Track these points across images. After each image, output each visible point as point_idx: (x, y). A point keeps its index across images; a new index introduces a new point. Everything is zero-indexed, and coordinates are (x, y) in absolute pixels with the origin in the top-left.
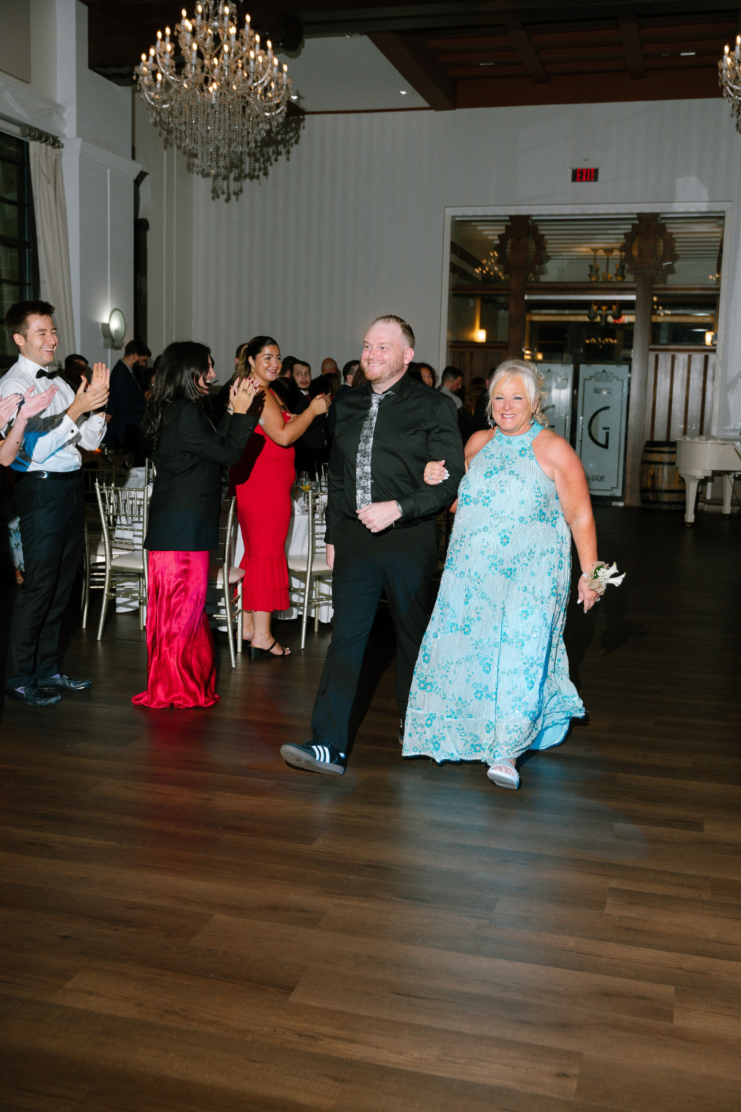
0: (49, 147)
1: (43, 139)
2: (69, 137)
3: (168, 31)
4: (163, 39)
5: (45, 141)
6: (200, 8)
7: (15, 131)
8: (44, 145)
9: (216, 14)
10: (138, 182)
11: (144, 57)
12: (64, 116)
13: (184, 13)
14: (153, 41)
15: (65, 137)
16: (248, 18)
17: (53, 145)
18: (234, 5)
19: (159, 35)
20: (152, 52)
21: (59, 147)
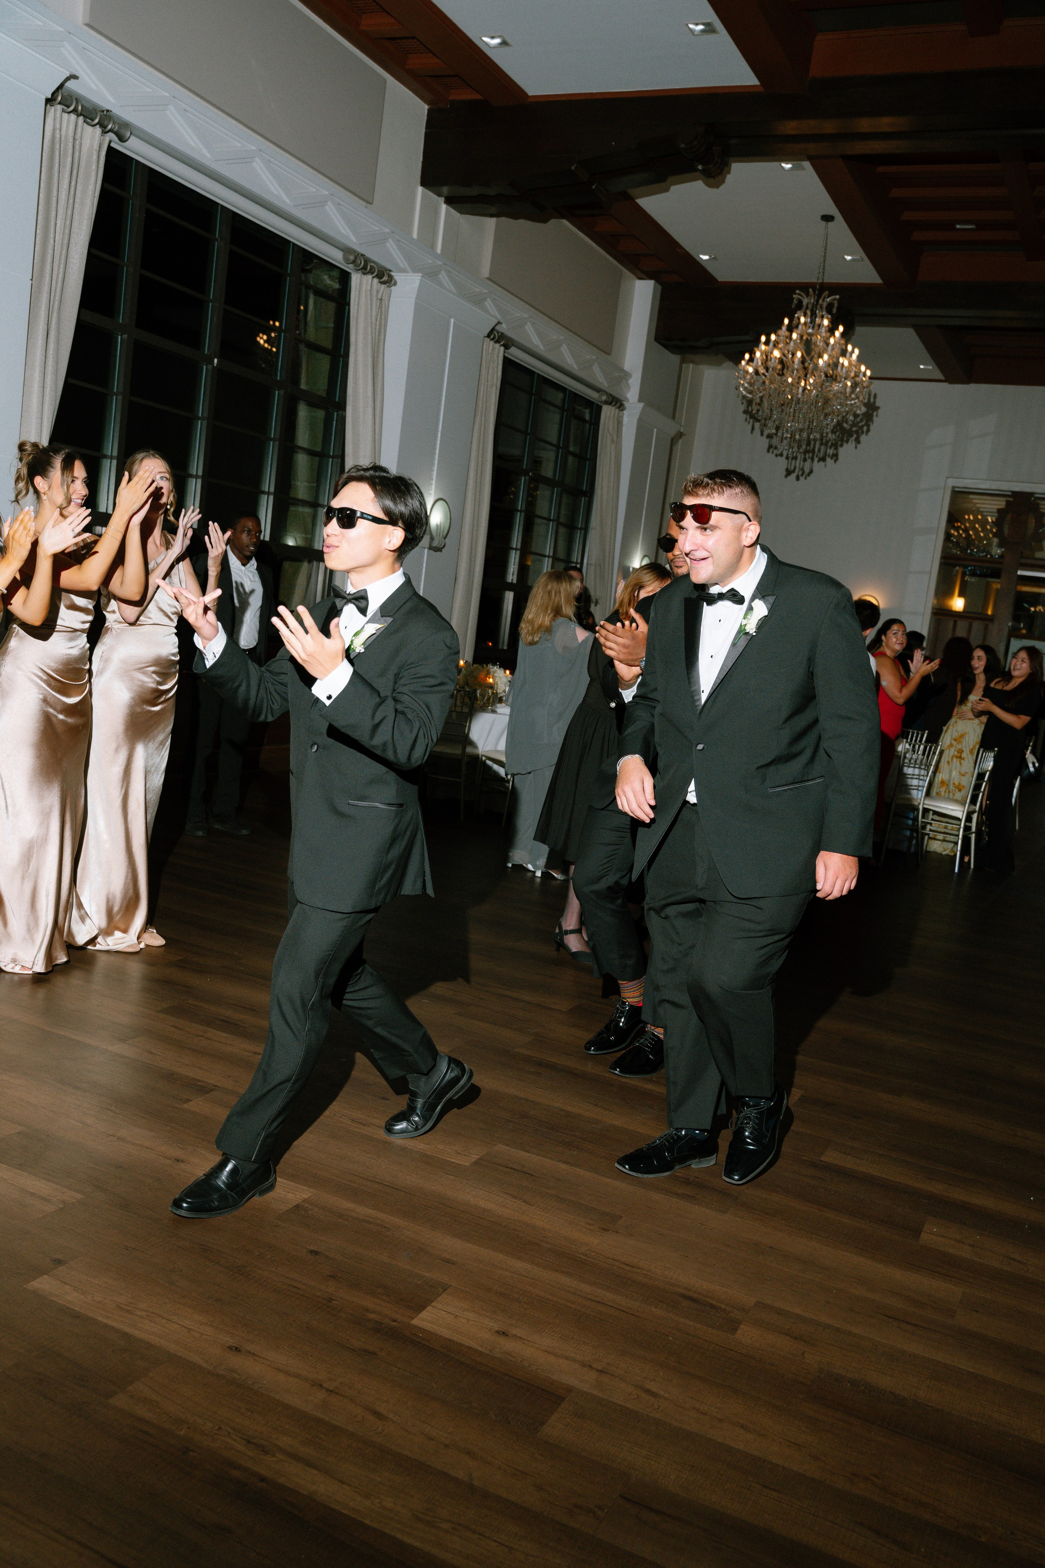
0: (617, 410)
1: (614, 404)
2: (631, 401)
3: (773, 337)
4: (767, 343)
5: (614, 405)
6: (802, 320)
7: (593, 395)
8: (613, 408)
9: (813, 321)
10: (673, 442)
11: (747, 356)
12: (629, 382)
13: (786, 321)
14: (757, 342)
15: (627, 400)
16: (841, 328)
17: (619, 407)
18: (829, 316)
19: (763, 338)
20: (758, 354)
21: (622, 410)
